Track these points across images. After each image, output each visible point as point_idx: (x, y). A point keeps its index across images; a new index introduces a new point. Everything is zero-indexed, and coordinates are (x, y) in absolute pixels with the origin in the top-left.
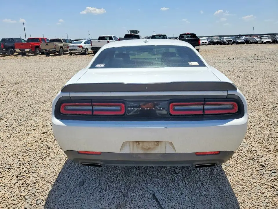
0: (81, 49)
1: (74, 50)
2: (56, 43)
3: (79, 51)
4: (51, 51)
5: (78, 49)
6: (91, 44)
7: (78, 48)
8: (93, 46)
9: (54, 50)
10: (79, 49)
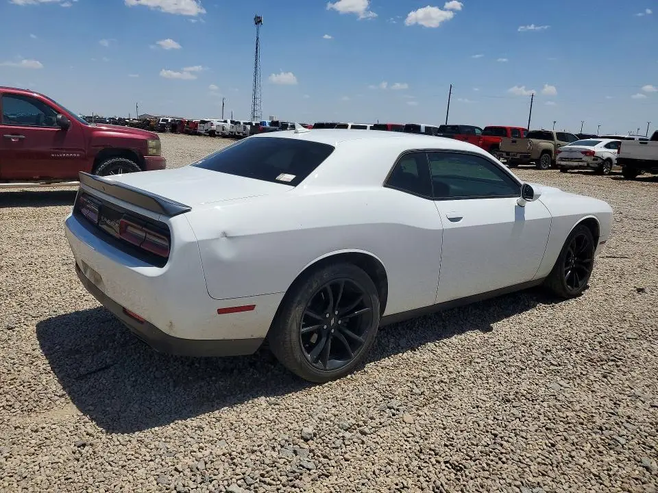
0: (589, 159)
1: (571, 159)
2: (534, 141)
3: (581, 164)
4: (518, 157)
5: (580, 160)
6: (619, 149)
7: (582, 156)
8: (622, 155)
9: (525, 157)
10: (585, 158)
